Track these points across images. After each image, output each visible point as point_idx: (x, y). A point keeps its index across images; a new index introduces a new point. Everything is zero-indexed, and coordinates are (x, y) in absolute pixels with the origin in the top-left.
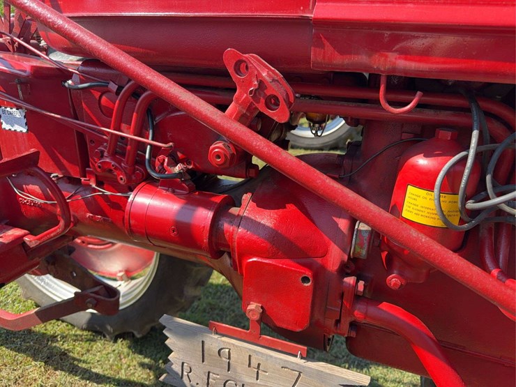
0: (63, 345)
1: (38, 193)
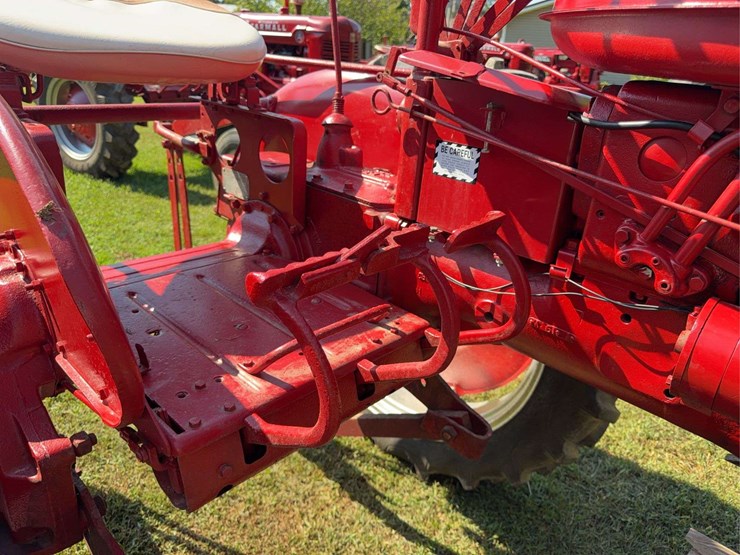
1: (452, 271)
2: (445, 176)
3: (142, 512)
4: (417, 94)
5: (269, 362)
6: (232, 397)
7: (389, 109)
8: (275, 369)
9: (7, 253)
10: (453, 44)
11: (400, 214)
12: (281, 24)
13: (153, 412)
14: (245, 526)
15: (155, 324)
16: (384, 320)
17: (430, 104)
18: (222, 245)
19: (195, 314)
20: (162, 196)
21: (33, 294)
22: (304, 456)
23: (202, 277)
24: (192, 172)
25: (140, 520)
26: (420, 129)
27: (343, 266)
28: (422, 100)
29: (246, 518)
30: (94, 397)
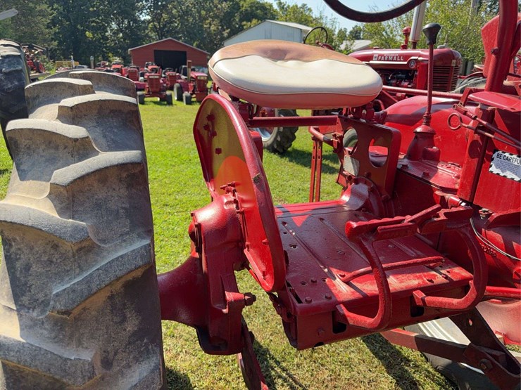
0: (414, 373)
1: (498, 242)
2: (498, 174)
3: (268, 356)
4: (481, 119)
5: (355, 277)
6: (331, 292)
7: (460, 127)
8: (358, 282)
9: (230, 193)
10: (517, 84)
11: (461, 197)
12: (400, 56)
13: (288, 288)
14: (327, 386)
15: (295, 242)
16: (438, 268)
17: (490, 126)
18: (337, 202)
19: (316, 241)
20: (306, 166)
21: (239, 215)
22: (373, 353)
23: (323, 219)
24: (326, 152)
25: (266, 360)
26: (482, 141)
27: (405, 226)
28: (484, 123)
29: (328, 381)
30: (260, 275)
